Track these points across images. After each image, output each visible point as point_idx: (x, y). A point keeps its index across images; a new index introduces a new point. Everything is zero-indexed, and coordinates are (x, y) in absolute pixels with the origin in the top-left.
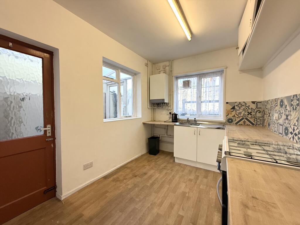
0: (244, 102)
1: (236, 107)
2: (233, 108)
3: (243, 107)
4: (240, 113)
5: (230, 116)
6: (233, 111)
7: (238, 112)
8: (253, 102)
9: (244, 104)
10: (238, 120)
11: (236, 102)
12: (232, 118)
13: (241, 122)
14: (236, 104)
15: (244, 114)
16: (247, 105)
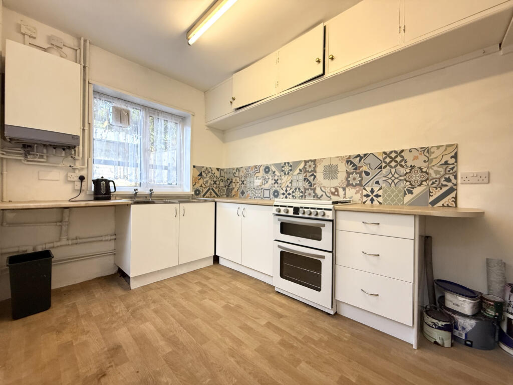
0: (210, 168)
1: (203, 174)
2: (201, 175)
3: (210, 174)
4: (207, 182)
5: (197, 186)
6: (200, 179)
7: (205, 180)
8: (218, 169)
9: (210, 170)
10: (205, 191)
11: (203, 167)
12: (200, 188)
13: (208, 194)
14: (203, 170)
15: (210, 183)
16: (213, 172)
